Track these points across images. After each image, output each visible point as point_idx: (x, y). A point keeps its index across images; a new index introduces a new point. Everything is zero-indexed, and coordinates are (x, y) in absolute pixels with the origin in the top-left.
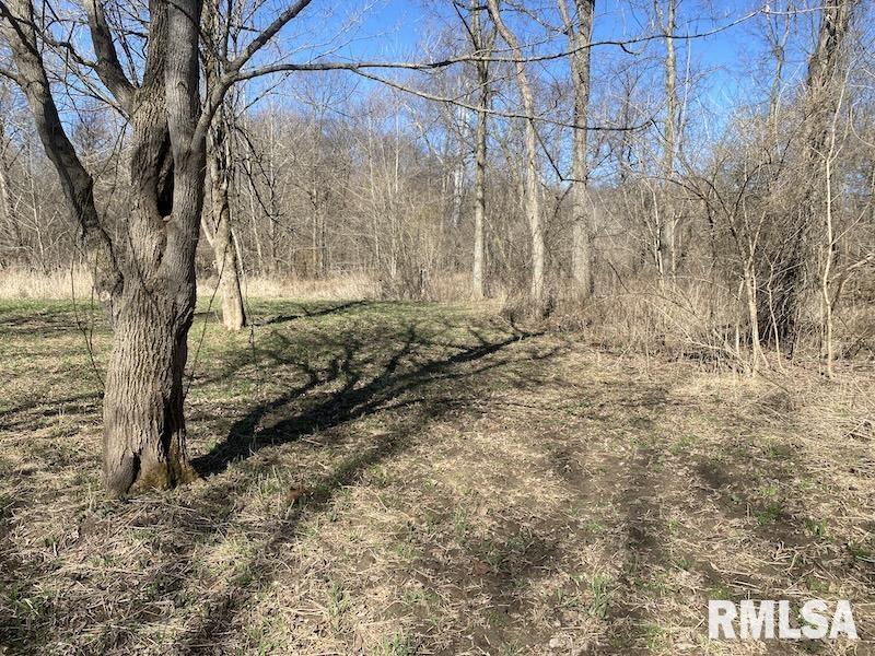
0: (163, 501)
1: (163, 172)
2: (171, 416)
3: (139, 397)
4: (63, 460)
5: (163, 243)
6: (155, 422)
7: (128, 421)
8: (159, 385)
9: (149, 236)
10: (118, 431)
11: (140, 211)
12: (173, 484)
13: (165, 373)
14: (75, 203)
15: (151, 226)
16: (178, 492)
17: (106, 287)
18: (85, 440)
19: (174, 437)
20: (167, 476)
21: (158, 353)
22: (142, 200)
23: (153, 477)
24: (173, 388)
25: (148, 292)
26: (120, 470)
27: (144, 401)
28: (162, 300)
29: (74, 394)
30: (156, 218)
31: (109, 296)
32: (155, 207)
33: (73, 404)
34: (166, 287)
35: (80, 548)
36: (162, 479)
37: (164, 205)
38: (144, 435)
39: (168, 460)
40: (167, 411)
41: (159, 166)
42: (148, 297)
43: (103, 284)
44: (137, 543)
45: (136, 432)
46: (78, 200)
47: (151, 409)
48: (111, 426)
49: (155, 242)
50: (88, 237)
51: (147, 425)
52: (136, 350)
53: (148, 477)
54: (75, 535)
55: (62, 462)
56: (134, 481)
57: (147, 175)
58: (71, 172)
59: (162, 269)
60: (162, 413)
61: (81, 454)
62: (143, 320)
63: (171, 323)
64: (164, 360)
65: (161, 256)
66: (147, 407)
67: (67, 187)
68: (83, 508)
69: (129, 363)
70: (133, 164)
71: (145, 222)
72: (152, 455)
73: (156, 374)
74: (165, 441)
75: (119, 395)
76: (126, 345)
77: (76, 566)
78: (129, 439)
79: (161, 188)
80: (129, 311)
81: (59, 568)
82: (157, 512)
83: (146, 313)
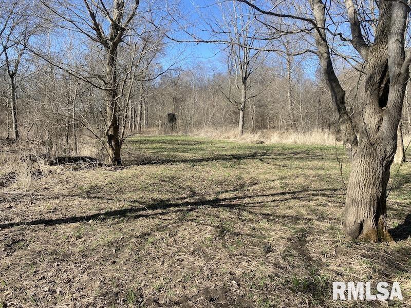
0: (375, 248)
1: (383, 85)
2: (380, 207)
3: (365, 194)
4: (323, 217)
5: (381, 120)
6: (372, 208)
7: (358, 205)
8: (375, 191)
9: (373, 117)
10: (353, 210)
11: (369, 105)
12: (379, 241)
13: (378, 185)
14: (337, 104)
15: (375, 112)
16: (382, 245)
17: (349, 141)
18: (332, 210)
19: (381, 217)
20: (377, 236)
21: (375, 174)
22: (371, 100)
23: (369, 235)
24: (382, 192)
25: (372, 145)
26: (353, 228)
27: (367, 197)
28: (379, 148)
29: (322, 188)
30: (378, 109)
31: (350, 146)
32: (377, 103)
33: (323, 192)
34: (381, 142)
35: (337, 260)
36: (374, 237)
37: (382, 102)
38: (366, 213)
39: (377, 228)
40: (378, 204)
41: (380, 83)
42: (371, 147)
43: (347, 140)
44: (364, 266)
45: (362, 211)
46: (338, 102)
47: (371, 202)
48: (350, 206)
49: (376, 120)
50: (341, 119)
51: (368, 209)
52: (364, 172)
53: (367, 234)
54: (334, 253)
55: (322, 218)
56: (359, 235)
57: (374, 87)
58: (336, 90)
59: (379, 134)
60: (376, 204)
61: (330, 216)
62: (368, 157)
63: (383, 160)
64: (378, 178)
65: (379, 127)
66: (368, 200)
67: (334, 97)
68: (337, 242)
69: (360, 178)
70: (367, 83)
71: (372, 110)
72: (369, 224)
73: (374, 185)
74: (376, 219)
75: (353, 193)
76: (359, 169)
77: (336, 268)
78: (359, 214)
79: (381, 94)
80: (362, 153)
81: (328, 266)
82: (373, 253)
83: (370, 154)
